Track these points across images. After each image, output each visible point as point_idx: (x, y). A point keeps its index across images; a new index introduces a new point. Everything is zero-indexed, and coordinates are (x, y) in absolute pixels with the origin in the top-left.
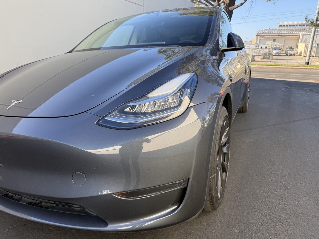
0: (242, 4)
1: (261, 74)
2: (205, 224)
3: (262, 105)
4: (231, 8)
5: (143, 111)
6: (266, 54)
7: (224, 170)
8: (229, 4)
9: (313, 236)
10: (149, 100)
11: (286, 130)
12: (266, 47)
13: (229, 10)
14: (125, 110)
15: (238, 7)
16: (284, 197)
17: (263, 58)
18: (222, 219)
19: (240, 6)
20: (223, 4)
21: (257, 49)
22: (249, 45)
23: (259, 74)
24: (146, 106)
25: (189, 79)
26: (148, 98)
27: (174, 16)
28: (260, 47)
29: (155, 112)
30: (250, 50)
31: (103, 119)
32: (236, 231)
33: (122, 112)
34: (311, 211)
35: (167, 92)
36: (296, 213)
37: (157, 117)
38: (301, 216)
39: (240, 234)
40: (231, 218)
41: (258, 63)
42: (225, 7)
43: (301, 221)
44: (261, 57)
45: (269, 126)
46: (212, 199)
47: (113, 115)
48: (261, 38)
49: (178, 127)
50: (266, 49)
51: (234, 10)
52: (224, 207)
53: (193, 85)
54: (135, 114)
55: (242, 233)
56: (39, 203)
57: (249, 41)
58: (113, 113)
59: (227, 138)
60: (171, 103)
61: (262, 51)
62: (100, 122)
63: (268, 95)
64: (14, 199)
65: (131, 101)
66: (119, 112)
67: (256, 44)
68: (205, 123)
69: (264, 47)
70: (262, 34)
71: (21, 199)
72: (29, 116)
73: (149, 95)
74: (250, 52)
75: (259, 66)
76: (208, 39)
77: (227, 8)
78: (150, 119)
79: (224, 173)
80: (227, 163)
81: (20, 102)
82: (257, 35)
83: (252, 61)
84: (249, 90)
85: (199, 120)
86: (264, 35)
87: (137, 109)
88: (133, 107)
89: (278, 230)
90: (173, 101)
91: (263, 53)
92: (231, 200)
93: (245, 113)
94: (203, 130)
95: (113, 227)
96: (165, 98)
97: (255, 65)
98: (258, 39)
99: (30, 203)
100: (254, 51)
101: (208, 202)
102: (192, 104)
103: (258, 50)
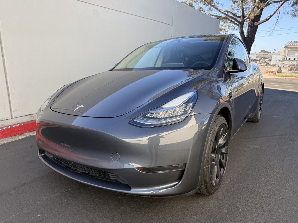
0: (267, 20)
1: (287, 85)
2: (202, 204)
3: (275, 116)
4: (255, 24)
5: (158, 117)
6: (294, 65)
7: (221, 166)
8: (254, 19)
9: (286, 222)
10: (162, 109)
11: (292, 140)
12: (294, 59)
13: (254, 25)
14: (147, 115)
15: (263, 22)
16: (271, 192)
17: (291, 70)
18: (216, 202)
19: (265, 21)
20: (248, 19)
21: (283, 60)
22: (276, 57)
23: (285, 85)
24: (161, 114)
25: (191, 96)
26: (162, 108)
27: (192, 42)
28: (288, 59)
29: (167, 118)
30: (277, 61)
31: (133, 120)
32: (225, 211)
33: (145, 116)
34: (291, 204)
35: (175, 105)
36: (277, 205)
37: (167, 121)
38: (281, 207)
39: (227, 213)
40: (223, 202)
41: (285, 74)
42: (250, 23)
43: (280, 211)
44: (288, 69)
45: (276, 135)
46: (206, 184)
47: (139, 118)
48: (289, 50)
49: (182, 128)
50: (294, 61)
51: (259, 25)
52: (219, 194)
53: (193, 101)
54: (153, 118)
55: (229, 213)
56: (88, 173)
57: (278, 52)
58: (139, 117)
59: (225, 141)
60: (178, 112)
61: (289, 63)
62: (131, 122)
63: (284, 107)
64: (72, 169)
65: (150, 110)
66: (142, 116)
67: (284, 55)
68: (203, 127)
69: (292, 59)
70: (291, 45)
71: (77, 170)
72: (83, 115)
73: (163, 107)
74: (277, 63)
75: (285, 77)
76: (215, 63)
77: (251, 24)
78: (162, 122)
79: (222, 168)
80: (226, 161)
81: (82, 107)
82: (285, 47)
83: (278, 72)
84: (262, 102)
85: (197, 125)
86: (293, 47)
87: (155, 115)
88: (153, 114)
89: (258, 215)
90: (179, 111)
91: (291, 65)
92: (226, 190)
93: (257, 123)
94: (200, 132)
95: (136, 191)
96: (174, 108)
97: (282, 76)
98: (287, 51)
99: (83, 173)
100: (280, 63)
101: (204, 186)
102: (194, 113)
103: (285, 61)
